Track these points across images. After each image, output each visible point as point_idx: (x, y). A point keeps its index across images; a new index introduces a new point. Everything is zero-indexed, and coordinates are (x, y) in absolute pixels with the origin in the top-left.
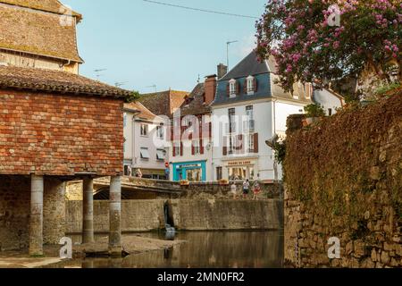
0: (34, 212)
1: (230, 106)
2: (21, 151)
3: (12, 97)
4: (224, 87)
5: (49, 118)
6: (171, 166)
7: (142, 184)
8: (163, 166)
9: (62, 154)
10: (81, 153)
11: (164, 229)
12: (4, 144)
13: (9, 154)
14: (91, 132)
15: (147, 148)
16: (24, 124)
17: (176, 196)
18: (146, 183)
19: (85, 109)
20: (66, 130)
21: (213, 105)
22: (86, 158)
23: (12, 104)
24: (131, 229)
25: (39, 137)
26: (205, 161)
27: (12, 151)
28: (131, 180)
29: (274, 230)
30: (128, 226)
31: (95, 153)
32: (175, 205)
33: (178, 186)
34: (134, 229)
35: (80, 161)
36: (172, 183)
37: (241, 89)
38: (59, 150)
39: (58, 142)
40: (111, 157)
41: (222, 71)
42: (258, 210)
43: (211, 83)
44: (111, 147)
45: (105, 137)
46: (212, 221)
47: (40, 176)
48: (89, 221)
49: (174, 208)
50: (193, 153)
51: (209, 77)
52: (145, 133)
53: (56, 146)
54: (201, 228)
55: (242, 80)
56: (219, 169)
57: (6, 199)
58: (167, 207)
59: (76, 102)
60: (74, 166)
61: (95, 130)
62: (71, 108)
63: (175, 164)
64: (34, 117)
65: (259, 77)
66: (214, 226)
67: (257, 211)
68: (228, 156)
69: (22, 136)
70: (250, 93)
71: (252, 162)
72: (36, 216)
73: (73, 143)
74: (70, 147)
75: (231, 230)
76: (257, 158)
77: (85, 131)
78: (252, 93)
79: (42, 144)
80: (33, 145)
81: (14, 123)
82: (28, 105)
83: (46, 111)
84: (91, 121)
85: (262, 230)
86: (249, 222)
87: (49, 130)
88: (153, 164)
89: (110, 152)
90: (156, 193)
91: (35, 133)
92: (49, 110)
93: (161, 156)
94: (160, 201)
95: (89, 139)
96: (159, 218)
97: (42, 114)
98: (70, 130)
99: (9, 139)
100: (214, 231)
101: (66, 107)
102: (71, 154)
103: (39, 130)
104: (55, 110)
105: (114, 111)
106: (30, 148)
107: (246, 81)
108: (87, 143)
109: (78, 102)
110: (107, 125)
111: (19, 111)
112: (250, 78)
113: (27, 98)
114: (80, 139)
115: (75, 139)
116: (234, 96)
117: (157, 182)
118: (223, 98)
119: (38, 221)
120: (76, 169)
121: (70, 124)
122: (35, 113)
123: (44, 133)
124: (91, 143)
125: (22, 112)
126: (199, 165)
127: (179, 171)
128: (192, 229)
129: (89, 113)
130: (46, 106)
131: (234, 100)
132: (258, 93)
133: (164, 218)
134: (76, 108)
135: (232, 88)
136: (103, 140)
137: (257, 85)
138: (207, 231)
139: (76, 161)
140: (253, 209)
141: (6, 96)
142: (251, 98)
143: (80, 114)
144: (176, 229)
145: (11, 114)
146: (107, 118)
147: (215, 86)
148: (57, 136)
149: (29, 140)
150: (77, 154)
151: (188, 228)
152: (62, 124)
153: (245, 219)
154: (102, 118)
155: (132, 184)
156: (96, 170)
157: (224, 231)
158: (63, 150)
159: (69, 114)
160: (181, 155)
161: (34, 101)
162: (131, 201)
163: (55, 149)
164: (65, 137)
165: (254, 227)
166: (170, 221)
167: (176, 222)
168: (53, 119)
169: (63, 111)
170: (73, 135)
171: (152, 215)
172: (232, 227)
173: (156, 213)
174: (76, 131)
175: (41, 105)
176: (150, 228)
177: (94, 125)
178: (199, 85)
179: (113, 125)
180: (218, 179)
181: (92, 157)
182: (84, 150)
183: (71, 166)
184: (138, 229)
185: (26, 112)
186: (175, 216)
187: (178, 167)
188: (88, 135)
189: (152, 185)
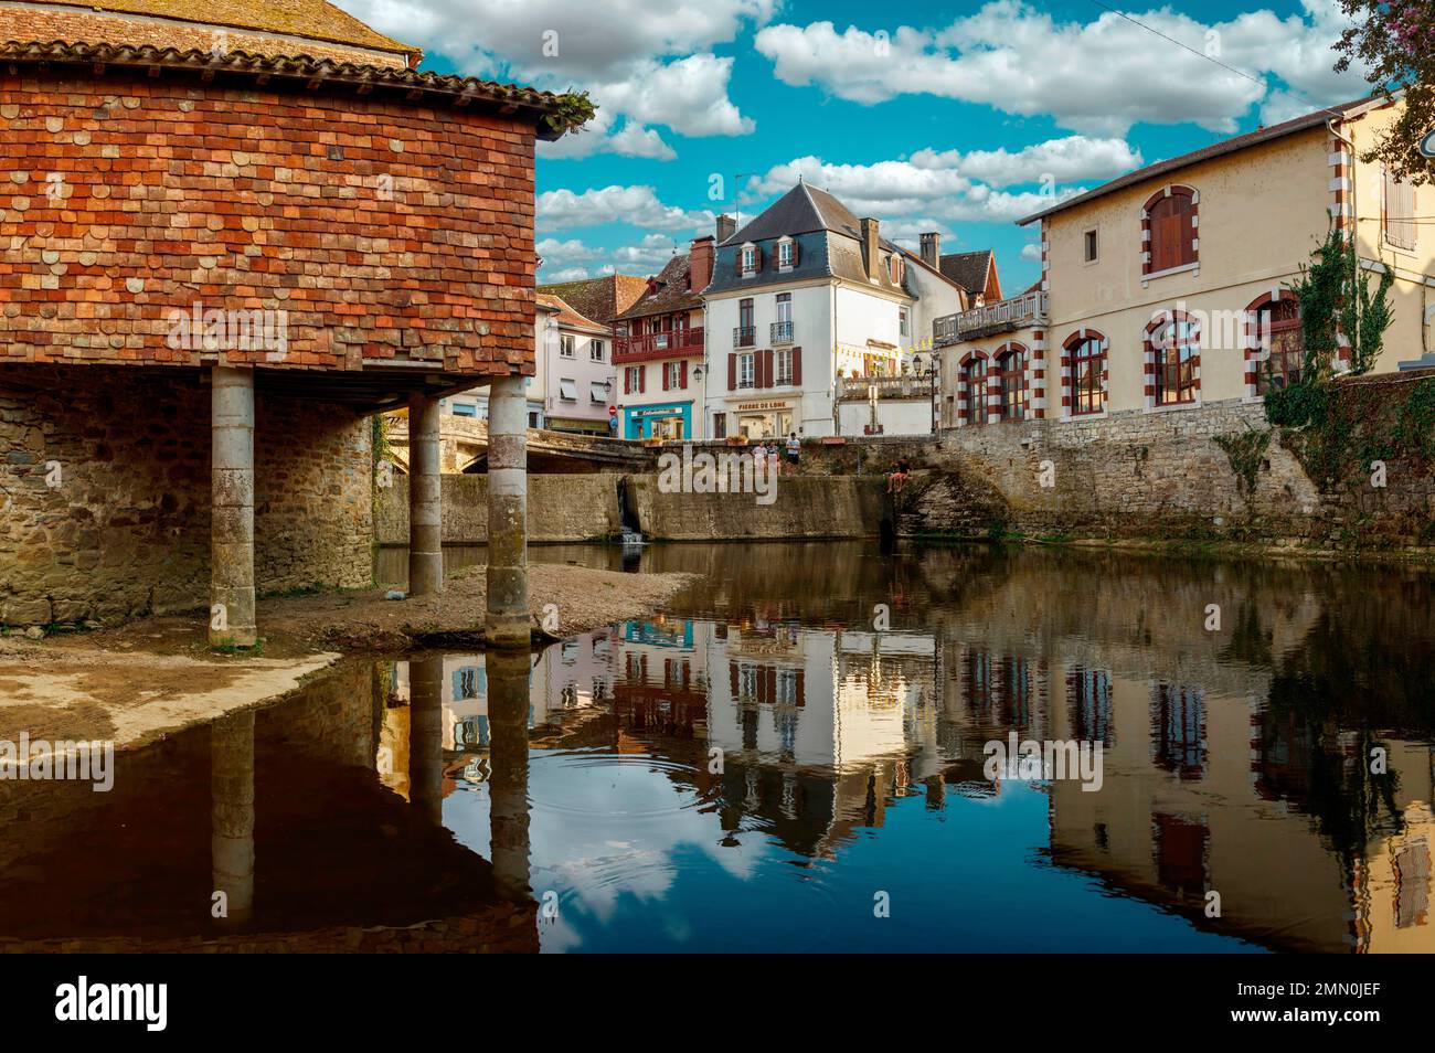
0: (220, 500)
1: (744, 294)
2: (168, 286)
3: (132, 103)
4: (730, 259)
5: (266, 173)
6: (621, 413)
7: (565, 445)
8: (604, 415)
9: (315, 295)
10: (386, 296)
11: (619, 538)
12: (107, 260)
13: (127, 296)
14: (420, 222)
15: (572, 381)
16: (178, 194)
17: (636, 470)
18: (574, 442)
19: (397, 146)
20: (329, 213)
21: (709, 292)
22: (404, 311)
23: (133, 126)
24: (547, 537)
25: (232, 237)
26: (691, 402)
27: (134, 284)
28: (544, 438)
29: (851, 539)
30: (540, 530)
31: (435, 295)
32: (642, 486)
33: (639, 450)
34: (553, 537)
35: (382, 321)
36: (627, 444)
37: (765, 262)
38: (303, 281)
39: (301, 254)
40: (492, 311)
41: (727, 228)
42: (819, 499)
43: (704, 253)
44: (492, 278)
45: (470, 240)
46: (721, 522)
47: (240, 371)
48: (426, 527)
49: (640, 493)
50: (666, 388)
51: (698, 241)
52: (569, 351)
53: (297, 267)
54: (698, 537)
55: (767, 245)
56: (720, 417)
57: (162, 457)
58: (624, 491)
59: (362, 119)
60: (361, 337)
61: (435, 215)
62: (347, 139)
63: (629, 408)
64: (209, 168)
65: (804, 240)
66: (725, 532)
67: (817, 501)
68: (739, 392)
69: (168, 234)
70: (785, 269)
71: (789, 404)
72: (227, 513)
73: (354, 257)
74: (346, 271)
75: (762, 541)
76: (799, 396)
77: (398, 219)
78: (789, 268)
79: (241, 261)
80: (209, 262)
81: (140, 190)
82: (189, 129)
83: (255, 150)
84: (418, 184)
85: (826, 540)
86: (800, 523)
87: (267, 212)
88: (583, 411)
89: (489, 292)
90: (595, 464)
91: (216, 222)
92: (266, 146)
93: (600, 394)
94: (608, 478)
95: (414, 246)
96: (607, 515)
97: (241, 158)
98: (344, 215)
99: (125, 245)
100: (727, 541)
101: (327, 138)
102: (348, 296)
103: (230, 213)
104: (288, 147)
105: (501, 158)
106: (197, 275)
107: (776, 247)
108: (408, 259)
109: (372, 119)
110: (476, 202)
111: (157, 150)
112: (785, 240)
113: (185, 105)
114: (382, 244)
115: (362, 244)
116: (752, 275)
117: (597, 441)
118: (728, 279)
119: (236, 528)
120: (368, 349)
121: (343, 192)
122: (215, 155)
123: (249, 223)
124: (423, 260)
125: (167, 152)
126: (679, 410)
127: (637, 423)
128: (679, 536)
129: (412, 159)
130: (255, 132)
131: (750, 284)
132: (801, 269)
133: (618, 514)
134: (364, 142)
135: (747, 260)
136: (463, 253)
137: (799, 254)
138: (712, 541)
139: (368, 322)
140: (808, 496)
141: (112, 103)
142: (788, 278)
143: (381, 161)
144: (645, 538)
145: (130, 160)
146: (477, 178)
147: (711, 258)
148: (296, 233)
149: (195, 248)
150: (370, 297)
151: (671, 536)
152: (314, 191)
153: (792, 518)
154: (458, 177)
155: (545, 444)
156: (440, 354)
157: (747, 542)
158: (321, 282)
159: (338, 162)
160: (642, 390)
161: (210, 117)
162: (547, 476)
163: (289, 278)
164: (328, 239)
165: (809, 533)
166: (631, 520)
167: (645, 523)
168: (282, 174)
169: (315, 148)
170: (353, 228)
171: (591, 506)
172: (764, 534)
173: (600, 503)
174: (368, 218)
175: (237, 129)
176: (588, 535)
177: (431, 199)
178: (676, 259)
179: (500, 206)
180: (717, 436)
181: (427, 310)
182: (396, 285)
183: (349, 336)
184: (562, 537)
185: (183, 151)
186: (641, 511)
187: (634, 414)
188: (411, 233)
189: (587, 448)
